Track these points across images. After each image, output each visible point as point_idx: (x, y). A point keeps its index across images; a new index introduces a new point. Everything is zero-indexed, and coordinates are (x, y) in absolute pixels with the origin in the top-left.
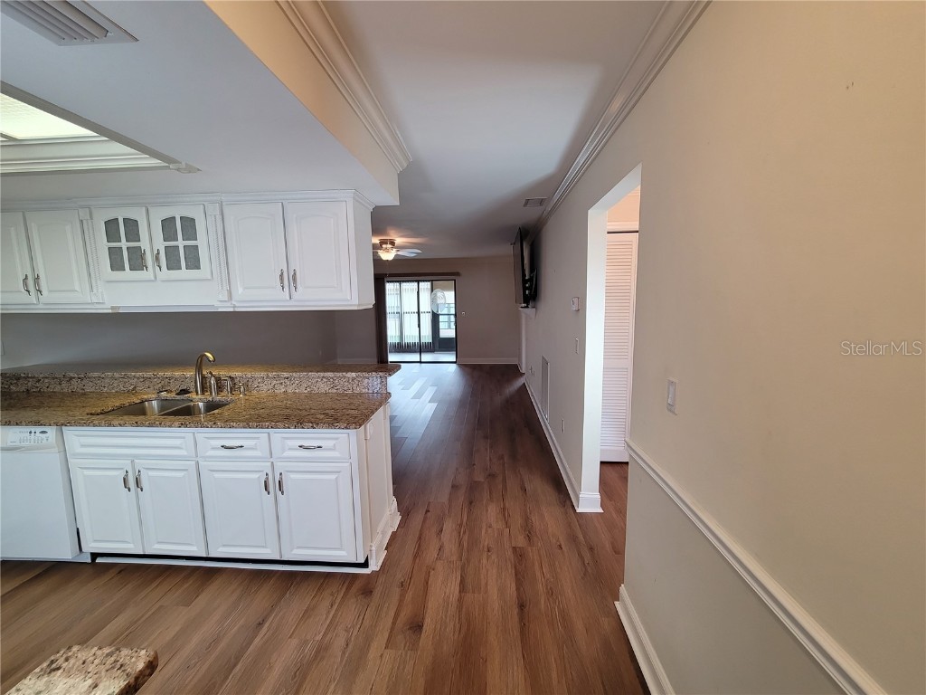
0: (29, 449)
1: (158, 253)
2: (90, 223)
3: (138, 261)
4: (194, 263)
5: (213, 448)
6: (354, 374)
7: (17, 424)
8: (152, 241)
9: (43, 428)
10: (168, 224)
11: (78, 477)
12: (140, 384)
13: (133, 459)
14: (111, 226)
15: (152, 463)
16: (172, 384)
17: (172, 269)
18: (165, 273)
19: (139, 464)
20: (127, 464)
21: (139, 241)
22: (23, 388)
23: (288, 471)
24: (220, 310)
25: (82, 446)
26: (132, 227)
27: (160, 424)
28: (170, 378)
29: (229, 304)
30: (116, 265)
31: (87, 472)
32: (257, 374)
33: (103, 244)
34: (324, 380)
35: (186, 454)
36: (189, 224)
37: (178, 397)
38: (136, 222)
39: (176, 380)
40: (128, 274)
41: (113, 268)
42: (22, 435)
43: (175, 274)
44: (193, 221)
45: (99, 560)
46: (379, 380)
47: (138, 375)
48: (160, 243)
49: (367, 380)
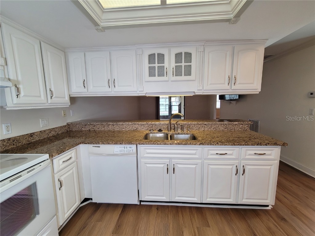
0: (123, 155)
1: (173, 69)
2: (141, 56)
3: (161, 74)
4: (188, 72)
5: (212, 155)
7: (120, 144)
8: (170, 63)
9: (131, 145)
10: (178, 56)
12: (139, 127)
13: (170, 159)
14: (151, 57)
15: (179, 161)
16: (154, 127)
17: (178, 76)
18: (176, 78)
19: (174, 161)
20: (167, 162)
21: (164, 63)
22: (88, 129)
26: (161, 57)
28: (153, 125)
29: (201, 91)
30: (152, 74)
31: (148, 165)
32: (193, 123)
33: (147, 65)
36: (188, 56)
38: (163, 55)
39: (156, 125)
40: (156, 78)
41: (150, 75)
42: (121, 149)
43: (179, 78)
44: (190, 54)
45: (142, 203)
46: (247, 125)
47: (140, 123)
48: (173, 64)
49: (241, 125)
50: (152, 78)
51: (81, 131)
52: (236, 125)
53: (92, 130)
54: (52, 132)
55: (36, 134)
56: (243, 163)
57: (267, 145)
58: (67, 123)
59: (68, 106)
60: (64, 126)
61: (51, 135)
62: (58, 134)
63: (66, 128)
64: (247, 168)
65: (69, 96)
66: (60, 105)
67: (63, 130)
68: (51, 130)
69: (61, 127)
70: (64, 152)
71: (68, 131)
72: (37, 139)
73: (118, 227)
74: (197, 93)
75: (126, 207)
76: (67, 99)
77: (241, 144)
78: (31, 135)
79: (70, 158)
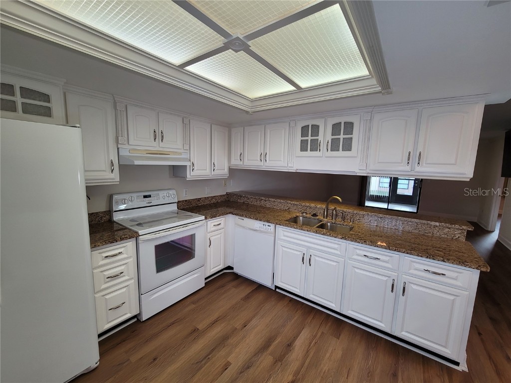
0: (261, 232)
1: (328, 142)
2: (294, 128)
3: (315, 146)
4: (348, 146)
5: (358, 255)
6: (437, 224)
7: (260, 220)
8: (325, 136)
9: (270, 224)
10: (336, 128)
11: (279, 249)
13: (308, 248)
14: (304, 130)
15: (318, 253)
16: (308, 210)
17: (333, 151)
18: (330, 153)
19: (312, 252)
20: (304, 250)
21: (318, 136)
22: (242, 201)
23: (410, 283)
24: (358, 174)
25: (284, 236)
26: (316, 128)
27: (330, 235)
28: (306, 206)
29: (365, 171)
30: (304, 148)
31: (284, 249)
32: (361, 212)
33: (299, 138)
34: (410, 223)
35: (340, 253)
36: (349, 126)
37: (313, 217)
38: (318, 127)
39: (310, 208)
40: (309, 153)
41: (302, 150)
42: (260, 225)
43: (335, 153)
44: (351, 124)
45: (277, 290)
46: (460, 232)
47: (292, 203)
48: (329, 137)
49: (447, 230)
50: (304, 153)
51: (237, 202)
52: (435, 226)
55: (202, 199)
56: (406, 278)
57: (445, 262)
59: (227, 177)
60: (223, 195)
61: (212, 202)
62: (217, 203)
63: (225, 197)
64: (410, 288)
65: (228, 167)
66: (220, 177)
67: (222, 199)
68: (212, 198)
69: (221, 196)
70: (215, 217)
71: (226, 201)
73: (247, 298)
74: (359, 173)
75: (260, 287)
76: (226, 171)
77: (400, 250)
78: (199, 200)
79: (220, 224)
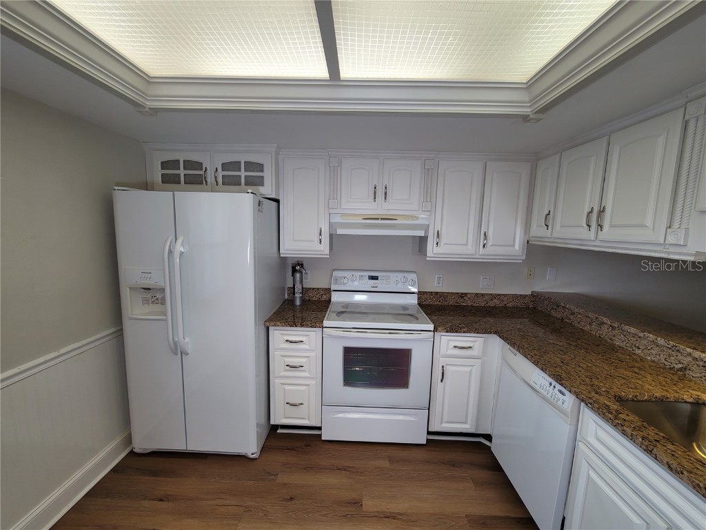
0: (544, 398)
7: (542, 370)
9: (562, 389)
42: (543, 382)
51: (549, 316)
53: (567, 321)
54: (495, 301)
55: (469, 296)
58: (532, 292)
59: (521, 261)
61: (491, 304)
62: (505, 307)
66: (500, 259)
67: (519, 303)
68: (493, 296)
69: (515, 296)
70: (456, 332)
71: (528, 308)
72: (469, 303)
78: (463, 295)
79: (469, 347)
